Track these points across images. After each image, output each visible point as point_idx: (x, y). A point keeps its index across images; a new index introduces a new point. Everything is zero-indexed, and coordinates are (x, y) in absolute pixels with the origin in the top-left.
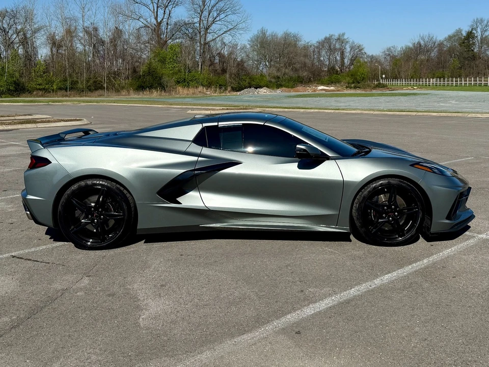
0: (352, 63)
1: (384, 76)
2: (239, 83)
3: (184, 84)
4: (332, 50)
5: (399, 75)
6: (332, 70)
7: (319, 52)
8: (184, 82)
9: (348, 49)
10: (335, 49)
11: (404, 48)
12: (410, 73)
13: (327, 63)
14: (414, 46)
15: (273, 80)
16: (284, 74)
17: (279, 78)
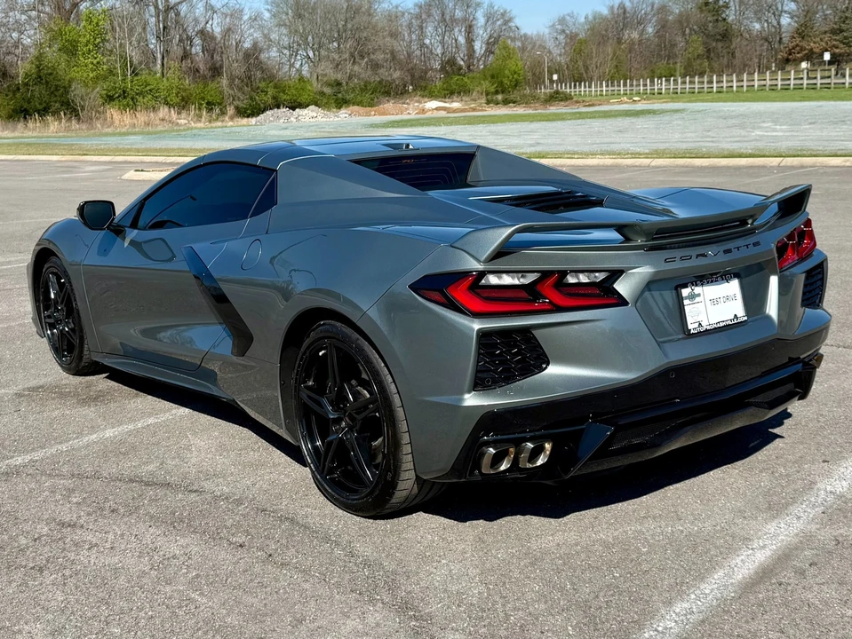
0: (489, 52)
1: (555, 77)
2: (251, 98)
3: (125, 102)
4: (447, 23)
5: (586, 72)
6: (450, 66)
7: (421, 27)
8: (125, 98)
9: (481, 20)
10: (453, 20)
11: (590, 17)
12: (608, 68)
13: (439, 51)
14: (613, 12)
15: (327, 90)
16: (350, 78)
17: (339, 84)
